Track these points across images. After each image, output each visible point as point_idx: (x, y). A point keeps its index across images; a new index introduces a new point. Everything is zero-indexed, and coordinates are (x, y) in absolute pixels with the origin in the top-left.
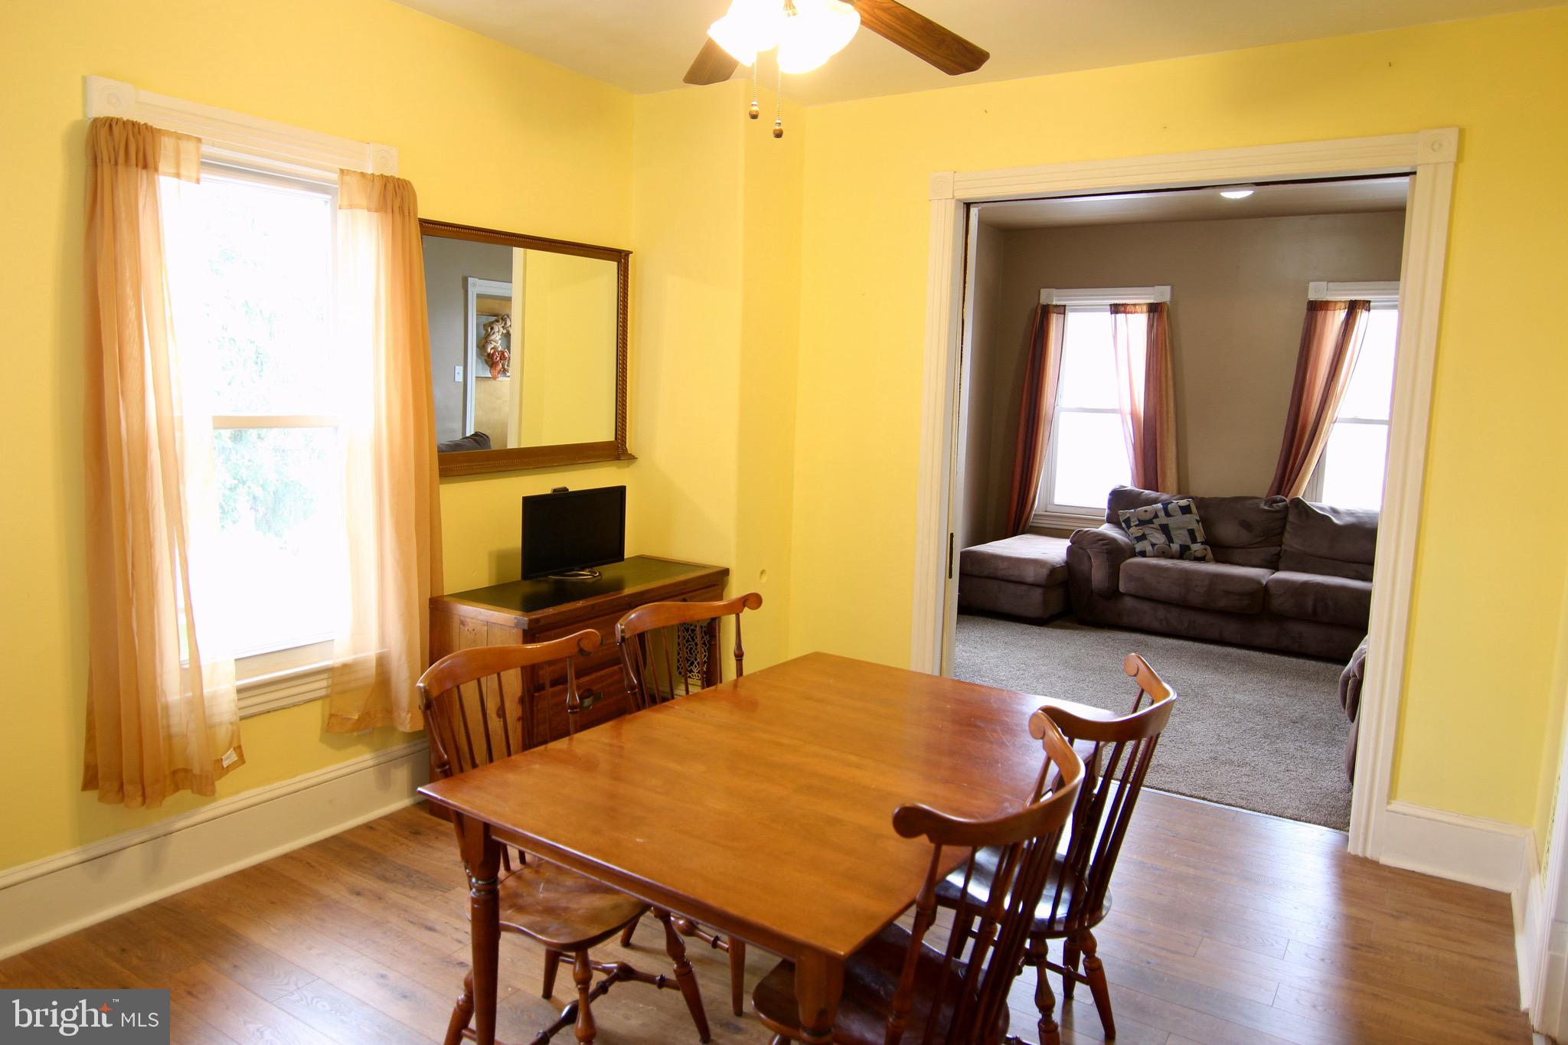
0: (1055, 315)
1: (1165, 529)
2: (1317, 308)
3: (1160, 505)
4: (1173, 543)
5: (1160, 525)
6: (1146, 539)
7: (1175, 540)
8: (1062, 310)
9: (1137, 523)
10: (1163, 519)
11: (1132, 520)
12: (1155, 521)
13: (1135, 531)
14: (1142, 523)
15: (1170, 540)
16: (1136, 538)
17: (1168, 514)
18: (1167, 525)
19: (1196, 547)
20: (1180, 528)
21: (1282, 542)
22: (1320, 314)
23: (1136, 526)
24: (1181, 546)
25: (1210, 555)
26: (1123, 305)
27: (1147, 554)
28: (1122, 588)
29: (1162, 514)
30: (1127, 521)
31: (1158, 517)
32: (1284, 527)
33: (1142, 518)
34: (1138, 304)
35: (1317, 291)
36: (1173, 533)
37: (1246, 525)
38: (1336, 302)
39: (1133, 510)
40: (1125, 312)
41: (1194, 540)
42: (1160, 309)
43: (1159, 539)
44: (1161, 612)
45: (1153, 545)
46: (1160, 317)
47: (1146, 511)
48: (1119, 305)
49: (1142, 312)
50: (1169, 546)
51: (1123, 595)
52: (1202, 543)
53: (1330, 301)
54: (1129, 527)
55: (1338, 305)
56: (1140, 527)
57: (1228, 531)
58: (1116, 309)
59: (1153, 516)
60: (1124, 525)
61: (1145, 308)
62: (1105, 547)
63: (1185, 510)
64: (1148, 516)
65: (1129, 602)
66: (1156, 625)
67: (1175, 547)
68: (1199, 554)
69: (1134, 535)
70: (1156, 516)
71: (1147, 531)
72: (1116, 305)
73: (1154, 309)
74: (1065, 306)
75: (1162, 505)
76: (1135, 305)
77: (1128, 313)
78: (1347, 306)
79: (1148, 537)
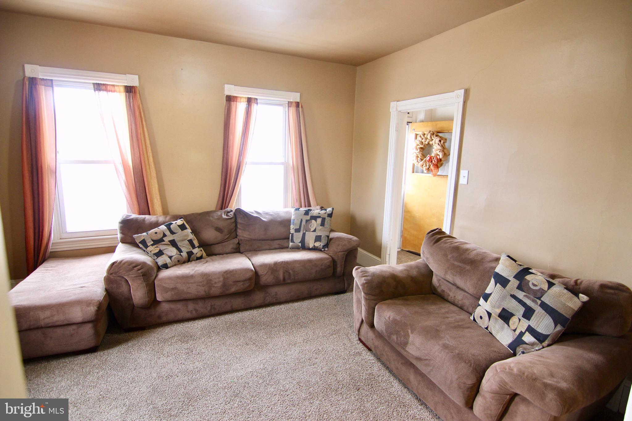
0: (43, 86)
1: (173, 243)
2: (230, 99)
3: (163, 227)
4: (182, 252)
5: (169, 241)
6: (164, 254)
7: (183, 249)
8: (50, 83)
9: (152, 243)
10: (170, 237)
11: (147, 242)
12: (164, 239)
13: (154, 249)
14: (156, 242)
15: (180, 251)
16: (155, 254)
17: (172, 233)
18: (174, 240)
19: (196, 251)
20: (183, 240)
21: (237, 235)
22: (233, 104)
23: (152, 245)
24: (187, 252)
25: (204, 254)
26: (104, 84)
27: (169, 265)
28: (159, 298)
29: (168, 233)
30: (144, 242)
31: (166, 236)
32: (236, 226)
33: (155, 238)
34: (117, 86)
35: (230, 90)
36: (179, 244)
37: (218, 230)
38: (241, 97)
39: (145, 234)
40: (106, 90)
41: (193, 247)
42: (133, 91)
43: (172, 251)
44: (191, 306)
45: (170, 257)
46: (134, 97)
47: (156, 233)
48: (101, 84)
49: (120, 92)
50: (181, 255)
51: (159, 302)
52: (199, 247)
53: (238, 97)
54: (146, 247)
55: (242, 100)
56: (156, 246)
57: (210, 235)
58: (98, 87)
59: (162, 235)
60: (140, 245)
61: (122, 89)
62: (140, 272)
63: (183, 227)
64: (160, 236)
65: (165, 307)
66: (188, 315)
67: (184, 254)
68: (199, 255)
69: (153, 252)
70: (165, 235)
71: (162, 247)
72: (98, 84)
73: (130, 90)
74: (52, 80)
75: (166, 226)
76: (113, 86)
77: (109, 91)
78: (246, 101)
79: (164, 252)
